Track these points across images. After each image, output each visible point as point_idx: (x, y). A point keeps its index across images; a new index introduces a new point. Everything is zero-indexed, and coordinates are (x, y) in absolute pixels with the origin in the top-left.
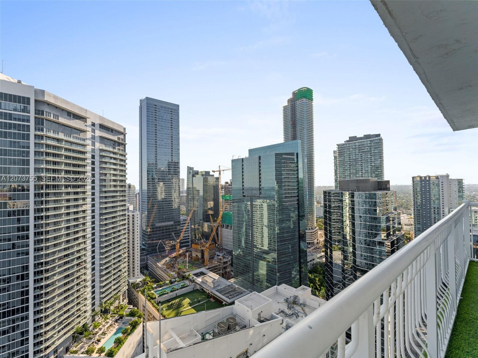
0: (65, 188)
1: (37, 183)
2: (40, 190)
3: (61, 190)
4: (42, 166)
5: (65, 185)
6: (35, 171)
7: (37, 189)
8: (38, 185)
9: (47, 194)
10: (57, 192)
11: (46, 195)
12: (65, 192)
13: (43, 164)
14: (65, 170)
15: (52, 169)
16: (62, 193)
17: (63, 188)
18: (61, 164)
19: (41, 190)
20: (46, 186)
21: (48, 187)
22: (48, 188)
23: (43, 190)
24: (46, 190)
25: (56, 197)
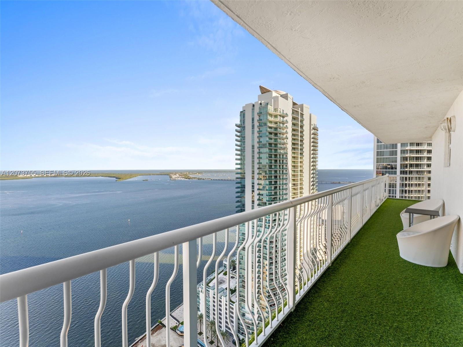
0: (427, 167)
1: (403, 163)
2: (404, 168)
3: (423, 168)
4: (407, 148)
5: (427, 164)
6: (401, 153)
7: (402, 168)
8: (404, 165)
9: (411, 172)
10: (420, 171)
11: (409, 173)
12: (427, 171)
13: (408, 146)
14: (427, 150)
15: (415, 150)
16: (424, 171)
17: (426, 167)
18: (424, 145)
19: (406, 168)
20: (410, 165)
21: (411, 165)
22: (412, 167)
23: (407, 168)
24: (409, 168)
25: (418, 175)
